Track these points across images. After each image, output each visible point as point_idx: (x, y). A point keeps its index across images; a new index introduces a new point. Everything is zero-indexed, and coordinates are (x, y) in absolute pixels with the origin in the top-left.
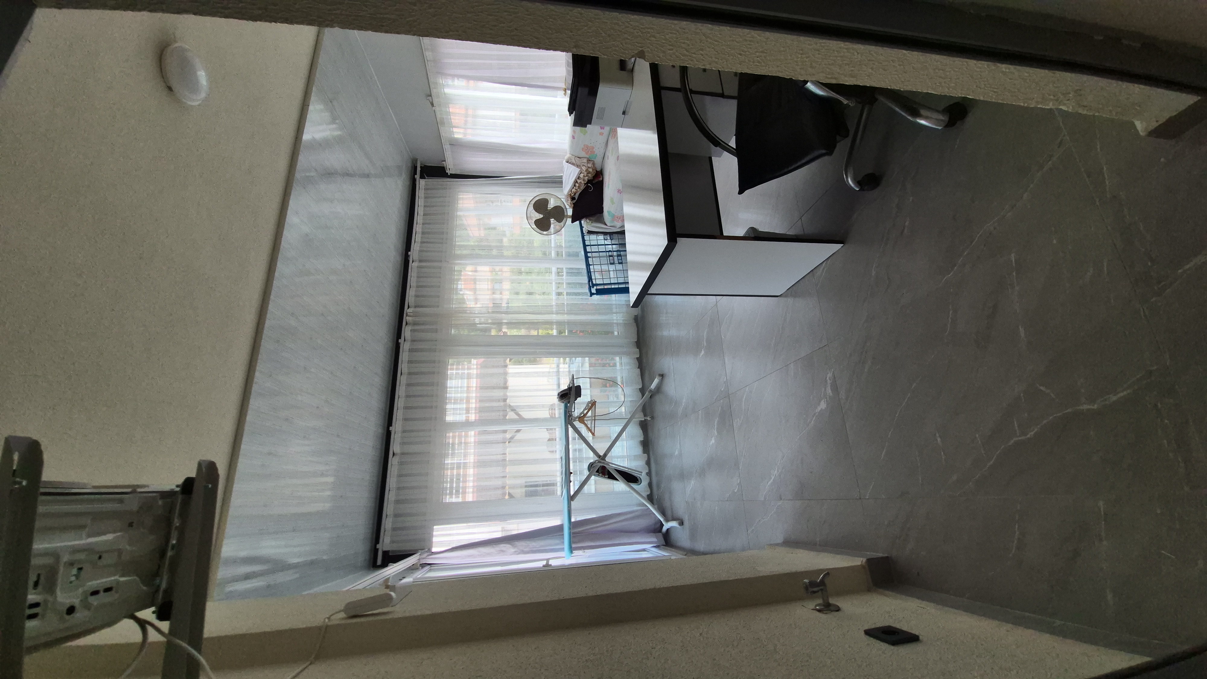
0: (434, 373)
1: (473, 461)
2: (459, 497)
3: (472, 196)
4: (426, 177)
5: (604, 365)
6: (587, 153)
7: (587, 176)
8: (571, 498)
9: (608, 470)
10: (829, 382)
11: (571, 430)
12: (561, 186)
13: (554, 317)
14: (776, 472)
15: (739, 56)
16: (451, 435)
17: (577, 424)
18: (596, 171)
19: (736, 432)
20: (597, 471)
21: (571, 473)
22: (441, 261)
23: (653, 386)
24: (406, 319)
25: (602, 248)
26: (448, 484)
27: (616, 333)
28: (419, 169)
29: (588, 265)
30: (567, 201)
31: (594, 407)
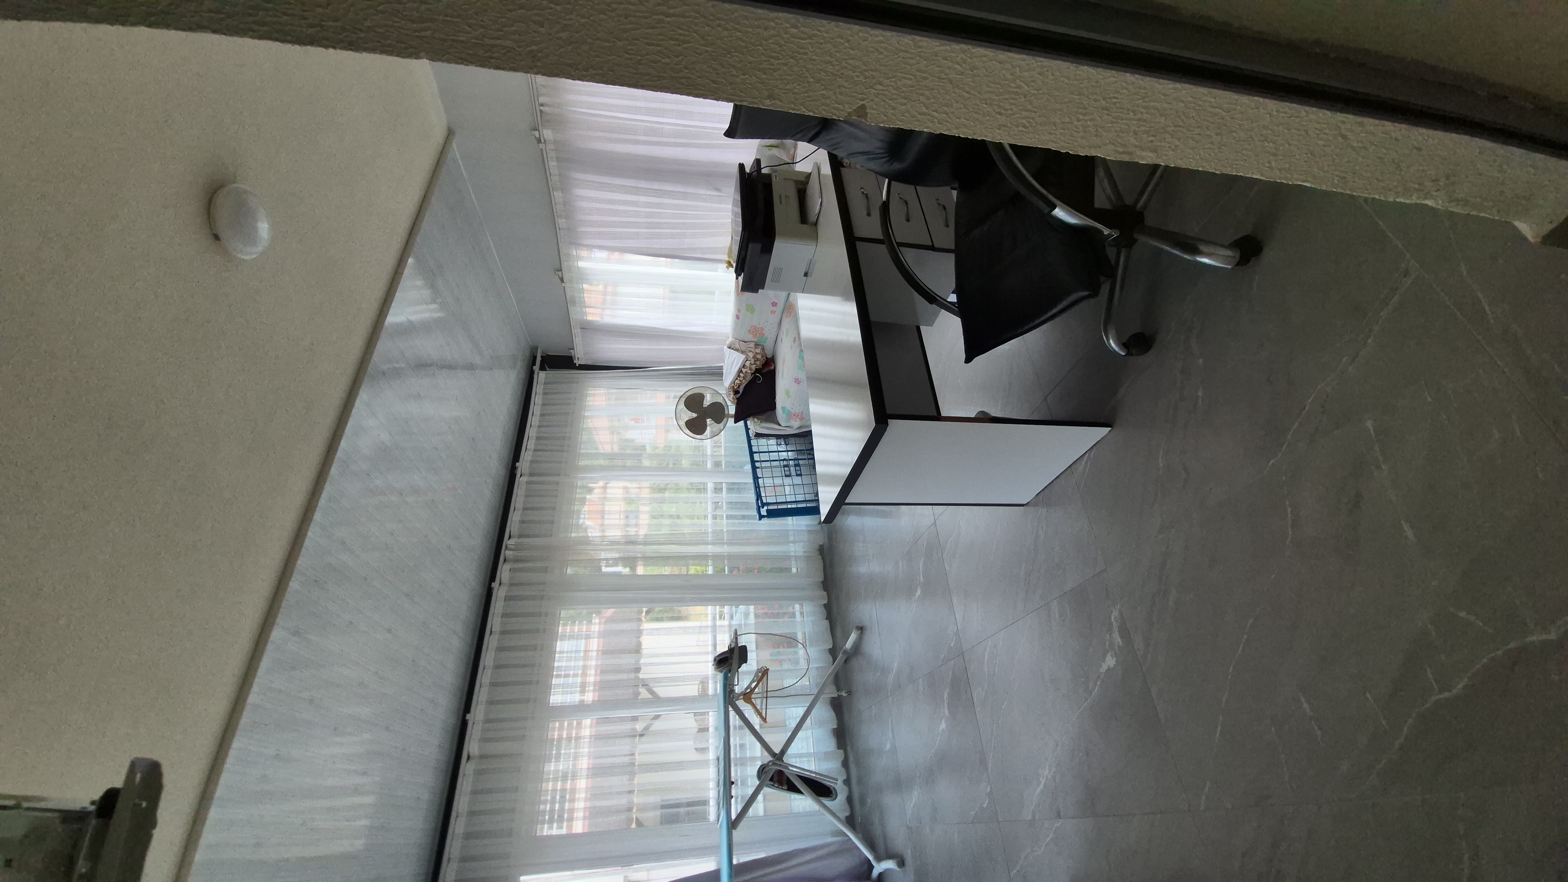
0: (537, 631)
1: (586, 767)
2: (561, 828)
3: (603, 391)
4: (548, 369)
5: (777, 615)
6: (755, 336)
7: (754, 364)
8: (733, 825)
9: (788, 778)
10: (1115, 624)
11: (732, 713)
12: (721, 378)
13: (710, 549)
14: (1047, 772)
15: (998, 116)
16: (557, 726)
17: (741, 704)
18: (767, 358)
19: (978, 709)
20: (771, 779)
21: (733, 783)
22: (559, 475)
23: (849, 645)
24: (506, 553)
25: (774, 456)
26: (548, 806)
27: (794, 570)
28: (539, 359)
29: (756, 478)
30: (728, 396)
31: (765, 677)
